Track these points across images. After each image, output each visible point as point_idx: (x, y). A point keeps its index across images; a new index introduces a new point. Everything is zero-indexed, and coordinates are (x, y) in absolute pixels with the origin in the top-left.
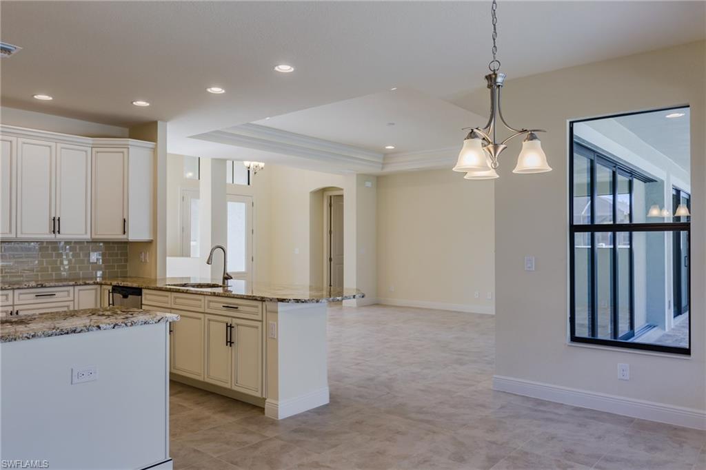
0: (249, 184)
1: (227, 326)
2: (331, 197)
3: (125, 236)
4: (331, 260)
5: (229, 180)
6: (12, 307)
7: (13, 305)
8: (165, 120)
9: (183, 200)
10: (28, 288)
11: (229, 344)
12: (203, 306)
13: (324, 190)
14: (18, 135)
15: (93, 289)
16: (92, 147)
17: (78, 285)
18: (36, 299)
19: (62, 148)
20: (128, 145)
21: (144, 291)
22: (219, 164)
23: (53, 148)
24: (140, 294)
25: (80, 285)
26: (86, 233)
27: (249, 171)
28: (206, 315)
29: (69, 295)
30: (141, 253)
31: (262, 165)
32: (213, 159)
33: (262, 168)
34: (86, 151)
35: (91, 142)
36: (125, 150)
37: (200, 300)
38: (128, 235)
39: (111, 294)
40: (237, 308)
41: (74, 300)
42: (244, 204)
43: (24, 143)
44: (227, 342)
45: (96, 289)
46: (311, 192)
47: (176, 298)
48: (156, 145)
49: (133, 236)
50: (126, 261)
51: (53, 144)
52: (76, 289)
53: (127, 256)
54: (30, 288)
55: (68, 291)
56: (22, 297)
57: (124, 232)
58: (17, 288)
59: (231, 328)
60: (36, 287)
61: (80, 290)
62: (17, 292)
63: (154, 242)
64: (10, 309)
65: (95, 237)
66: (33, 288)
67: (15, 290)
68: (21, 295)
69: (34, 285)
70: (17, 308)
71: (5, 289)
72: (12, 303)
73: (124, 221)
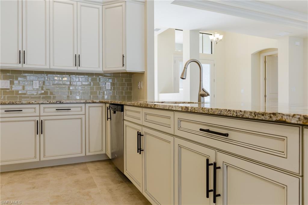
0: (212, 53)
1: (208, 165)
2: (265, 56)
3: (124, 68)
4: (265, 96)
5: (201, 52)
6: (38, 117)
7: (40, 116)
9: (175, 63)
10: (49, 103)
11: (211, 194)
12: (172, 126)
13: (261, 52)
15: (99, 107)
16: (103, 6)
17: (87, 103)
18: (57, 112)
19: (81, 6)
21: (126, 108)
22: (194, 36)
24: (122, 110)
25: (89, 103)
26: (99, 67)
28: (176, 139)
29: (81, 110)
30: (138, 82)
31: (221, 37)
32: (190, 30)
33: (221, 40)
34: (98, 8)
36: (123, 4)
37: (169, 118)
38: (126, 67)
39: (109, 110)
40: (227, 135)
41: (85, 114)
42: (209, 65)
44: (208, 191)
45: (102, 106)
46: (252, 54)
47: (146, 114)
49: (129, 68)
50: (131, 89)
51: (74, 3)
52: (87, 105)
53: (131, 86)
54: (52, 103)
55: (81, 107)
56: (46, 110)
57: (123, 65)
58: (42, 103)
59: (216, 168)
60: (56, 103)
61: (89, 107)
62: (42, 106)
63: (145, 73)
64: (37, 119)
65: (104, 69)
66: (53, 103)
67: (41, 105)
68: (45, 108)
69: (54, 101)
70: (42, 118)
71: (32, 104)
72: (38, 115)
73: (123, 57)
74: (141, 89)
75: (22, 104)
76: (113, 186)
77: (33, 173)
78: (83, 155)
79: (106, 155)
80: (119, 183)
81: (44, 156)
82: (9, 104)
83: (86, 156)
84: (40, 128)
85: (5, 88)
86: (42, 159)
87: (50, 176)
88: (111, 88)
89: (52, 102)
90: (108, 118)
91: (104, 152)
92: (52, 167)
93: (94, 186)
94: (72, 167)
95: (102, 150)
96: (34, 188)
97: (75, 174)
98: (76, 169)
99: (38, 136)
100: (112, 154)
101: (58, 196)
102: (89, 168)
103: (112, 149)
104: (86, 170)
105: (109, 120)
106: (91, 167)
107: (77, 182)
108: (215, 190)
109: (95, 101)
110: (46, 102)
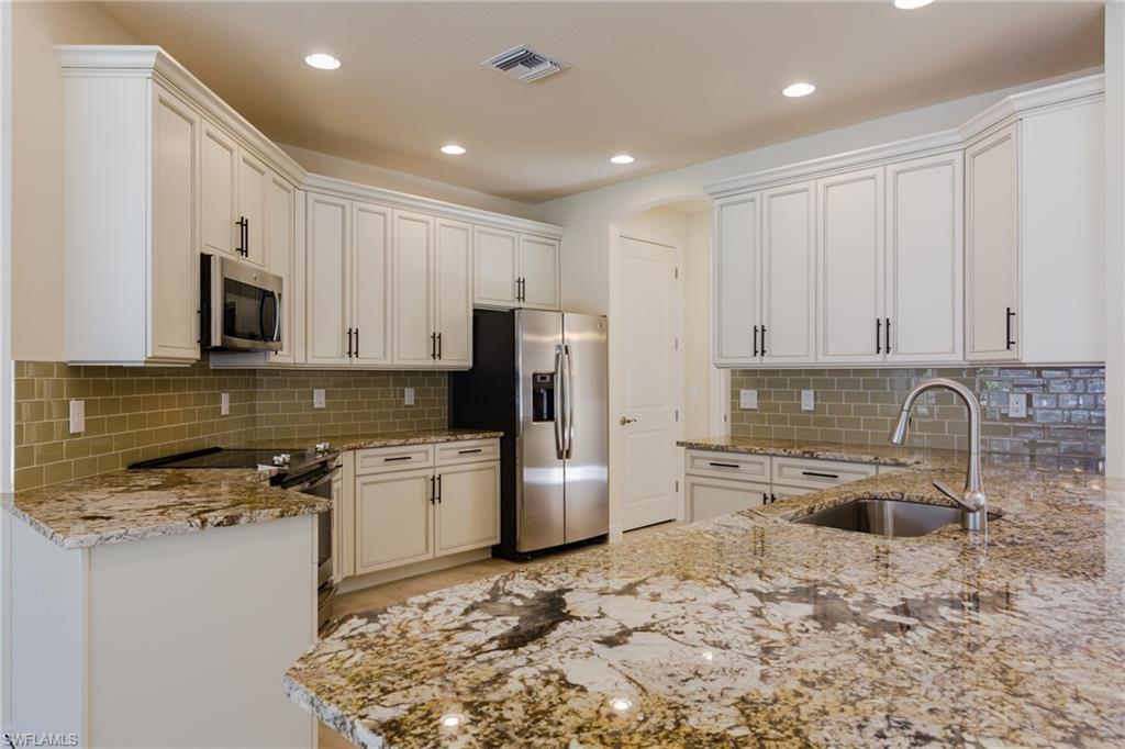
3: (1013, 354)
6: (768, 487)
7: (771, 485)
10: (789, 456)
14: (816, 175)
16: (964, 150)
17: (880, 464)
18: (807, 479)
19: (898, 173)
20: (1017, 112)
23: (880, 178)
34: (952, 163)
35: (958, 138)
36: (1012, 130)
43: (830, 187)
51: (879, 172)
54: (793, 457)
55: (865, 473)
56: (786, 471)
57: (1009, 343)
58: (775, 455)
60: (802, 457)
62: (777, 460)
64: (766, 490)
66: (796, 457)
67: (775, 458)
68: (780, 466)
69: (798, 451)
70: (776, 490)
71: (756, 453)
72: (769, 481)
73: (1009, 314)
75: (738, 452)
85: (750, 407)
88: (1027, 412)
89: (793, 452)
109: (902, 460)
110: (781, 451)
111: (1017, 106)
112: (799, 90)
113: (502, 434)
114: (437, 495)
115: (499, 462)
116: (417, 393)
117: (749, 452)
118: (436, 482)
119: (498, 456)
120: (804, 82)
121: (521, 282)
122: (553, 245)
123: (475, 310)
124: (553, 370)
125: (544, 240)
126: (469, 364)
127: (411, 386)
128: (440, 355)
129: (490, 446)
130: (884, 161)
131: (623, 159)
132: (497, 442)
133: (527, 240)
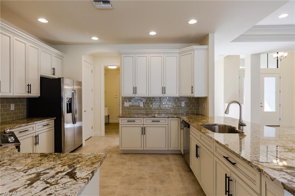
0: (278, 67)
1: (226, 177)
3: (192, 95)
6: (143, 125)
8: (213, 32)
11: (227, 193)
12: (212, 148)
14: (149, 53)
15: (176, 120)
16: (179, 54)
17: (169, 118)
18: (152, 122)
19: (166, 56)
20: (193, 49)
21: (190, 126)
22: (256, 57)
23: (163, 57)
25: (170, 118)
26: (177, 94)
27: (278, 60)
28: (214, 156)
29: (166, 122)
30: (203, 103)
31: (286, 54)
32: (251, 55)
34: (176, 56)
35: (178, 52)
36: (192, 52)
38: (194, 94)
39: (182, 124)
40: (233, 164)
41: (168, 124)
42: (274, 78)
43: (151, 56)
44: (226, 191)
45: (178, 120)
47: (201, 135)
48: (208, 47)
49: (197, 94)
50: (199, 106)
51: (162, 55)
52: (169, 119)
53: (199, 104)
54: (150, 118)
55: (166, 120)
57: (192, 93)
58: (145, 117)
59: (229, 180)
60: (152, 117)
61: (171, 120)
63: (208, 97)
64: (142, 126)
65: (180, 95)
66: (150, 117)
68: (146, 120)
69: (151, 116)
70: (145, 126)
71: (140, 117)
72: (143, 124)
73: (192, 87)
74: (205, 107)
75: (135, 117)
76: (183, 173)
77: (140, 156)
78: (167, 149)
79: (180, 151)
80: (187, 172)
81: (146, 147)
82: (129, 117)
83: (168, 150)
84: (143, 131)
85: (127, 106)
86: (145, 149)
87: (149, 159)
88: (185, 106)
90: (181, 129)
91: (179, 149)
92: (150, 154)
93: (172, 171)
94: (160, 156)
95: (178, 147)
96: (141, 165)
97: (162, 161)
98: (163, 157)
99: (142, 136)
100: (184, 151)
101: (152, 173)
102: (170, 158)
103: (184, 147)
104: (168, 159)
105: (182, 129)
106: (171, 157)
107: (163, 166)
108: (229, 192)
109: (174, 116)
110: (147, 117)
111: (194, 48)
112: (153, 33)
113: (55, 118)
114: (37, 142)
115: (54, 127)
116: (15, 106)
117: (138, 117)
118: (37, 137)
119: (54, 125)
120: (154, 31)
121: (54, 69)
122: (61, 59)
123: (40, 77)
124: (71, 97)
125: (59, 57)
126: (39, 95)
127: (13, 103)
128: (30, 92)
129: (51, 122)
130: (164, 53)
131: (95, 38)
132: (53, 121)
133: (55, 56)
